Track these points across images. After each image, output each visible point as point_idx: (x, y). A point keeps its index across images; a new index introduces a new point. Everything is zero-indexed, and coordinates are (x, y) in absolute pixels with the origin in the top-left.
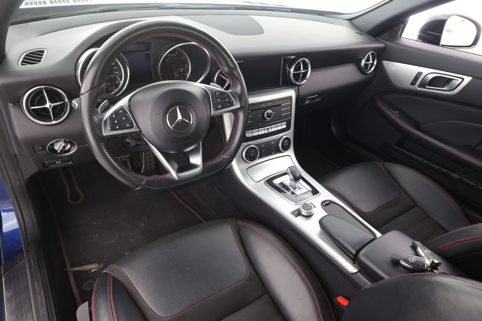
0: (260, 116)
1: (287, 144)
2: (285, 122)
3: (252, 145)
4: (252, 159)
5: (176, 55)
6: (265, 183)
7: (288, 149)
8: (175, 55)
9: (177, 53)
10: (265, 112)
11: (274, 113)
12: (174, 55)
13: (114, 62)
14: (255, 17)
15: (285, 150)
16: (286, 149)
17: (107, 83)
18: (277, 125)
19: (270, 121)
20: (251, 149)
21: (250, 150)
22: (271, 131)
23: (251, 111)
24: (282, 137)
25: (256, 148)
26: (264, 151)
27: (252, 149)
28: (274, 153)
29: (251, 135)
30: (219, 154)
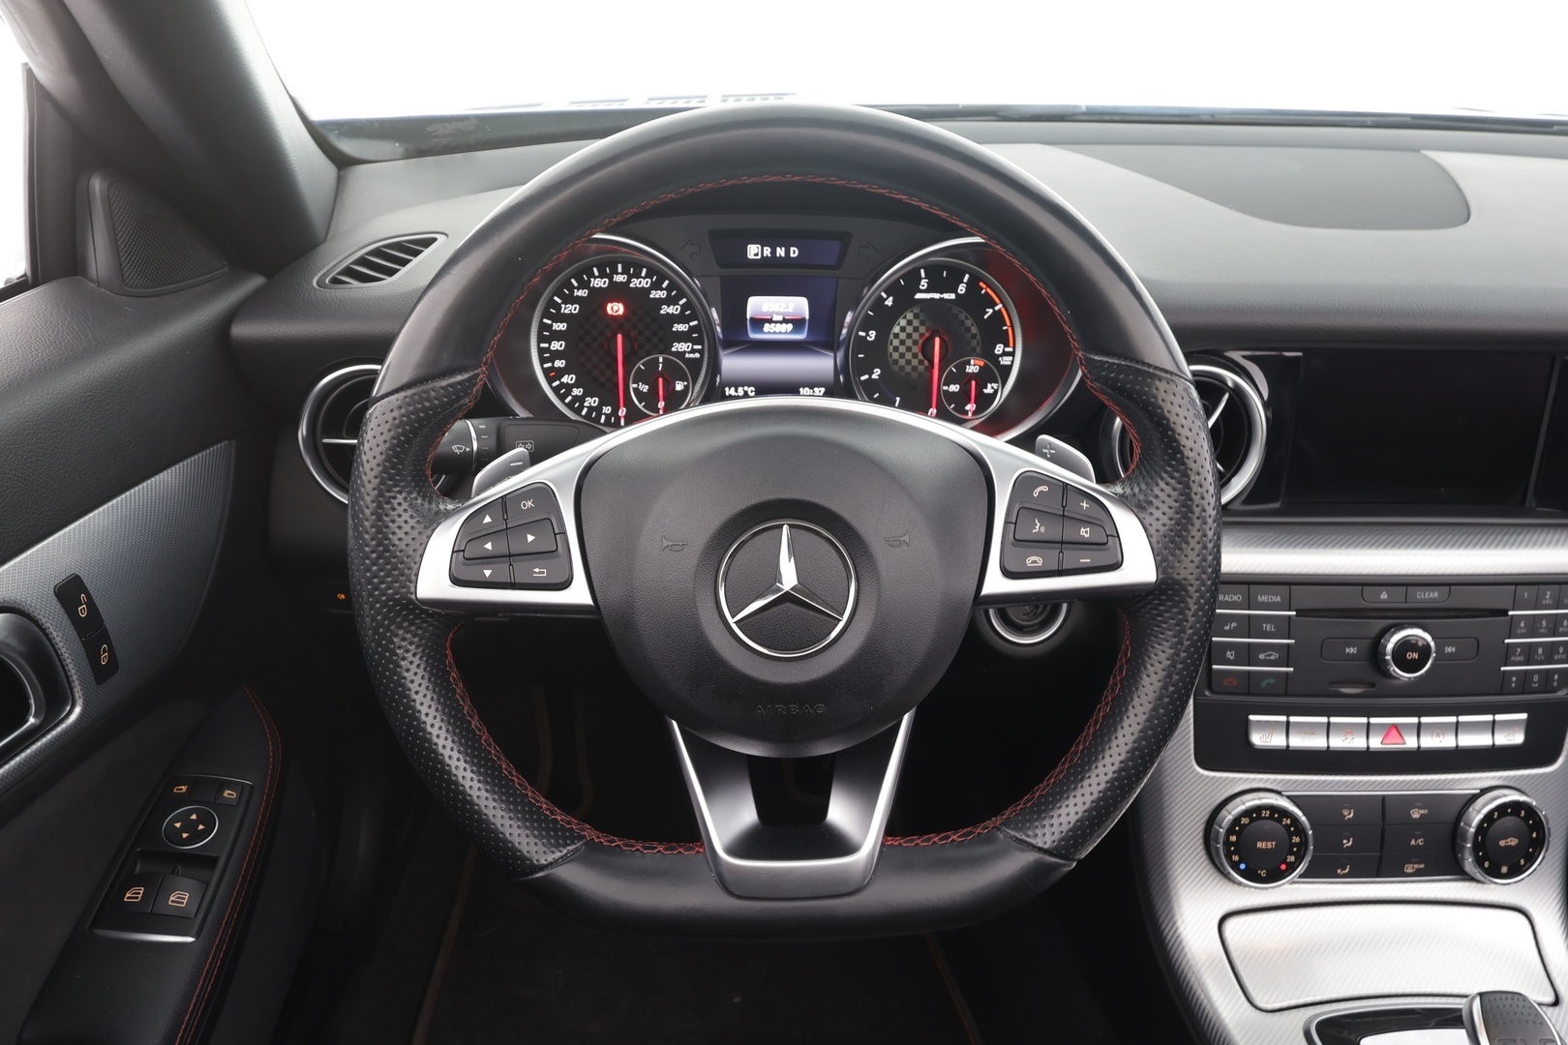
0: (1352, 650)
1: (1513, 842)
2: (1524, 716)
3: (1279, 793)
4: (1263, 873)
5: (957, 294)
6: (1307, 1035)
7: (1515, 871)
8: (953, 296)
9: (962, 289)
10: (1386, 632)
11: (1450, 650)
12: (946, 296)
13: (681, 302)
14: (1450, 160)
15: (1494, 872)
16: (1504, 870)
17: (635, 386)
18: (1463, 719)
19: (1410, 689)
20: (1266, 813)
21: (1259, 817)
22: (1411, 742)
23: (1301, 613)
24: (1484, 791)
25: (1295, 820)
26: (1348, 843)
27: (1271, 817)
28: (1418, 873)
29: (1277, 741)
30: (997, 812)
